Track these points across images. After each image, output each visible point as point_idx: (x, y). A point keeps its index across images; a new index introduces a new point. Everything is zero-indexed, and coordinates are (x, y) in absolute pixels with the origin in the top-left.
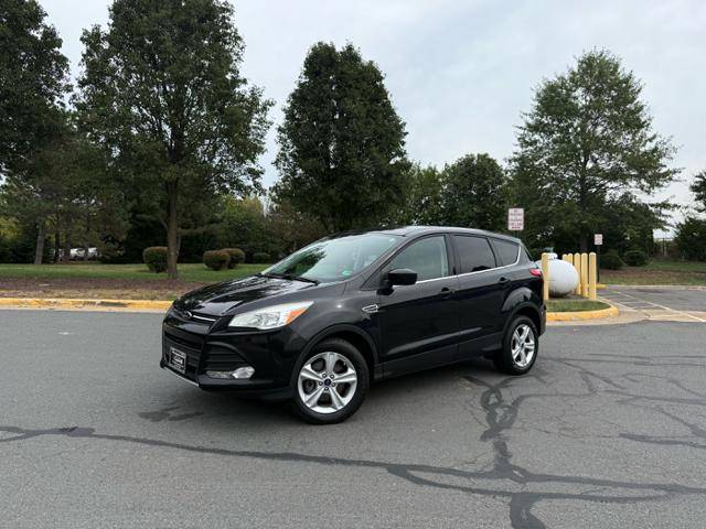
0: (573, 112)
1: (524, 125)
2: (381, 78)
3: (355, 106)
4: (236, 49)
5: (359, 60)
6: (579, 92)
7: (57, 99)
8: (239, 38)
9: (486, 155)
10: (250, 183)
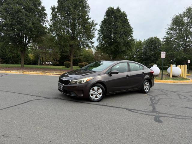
0: (183, 24)
1: (168, 28)
2: (127, 16)
3: (119, 24)
4: (88, 10)
5: (121, 11)
6: (186, 18)
7: (45, 24)
8: (89, 7)
9: (156, 37)
10: (91, 45)
